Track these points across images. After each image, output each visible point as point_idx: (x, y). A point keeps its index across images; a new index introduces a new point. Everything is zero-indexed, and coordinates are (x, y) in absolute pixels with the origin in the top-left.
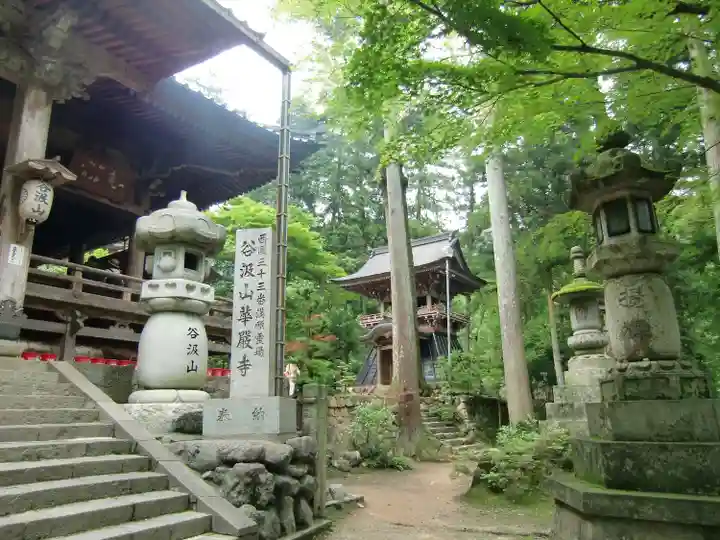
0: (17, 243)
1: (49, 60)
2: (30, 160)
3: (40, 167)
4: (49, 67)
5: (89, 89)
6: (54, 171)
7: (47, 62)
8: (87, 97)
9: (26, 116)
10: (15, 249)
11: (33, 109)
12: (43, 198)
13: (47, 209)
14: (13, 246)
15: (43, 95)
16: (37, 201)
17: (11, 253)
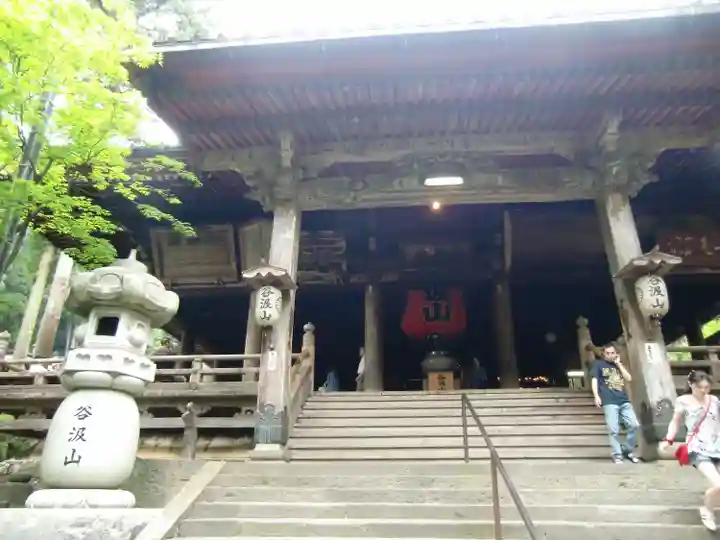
0: (650, 340)
1: (613, 164)
2: (633, 260)
3: (644, 263)
4: (615, 170)
5: (655, 170)
6: (658, 262)
7: (611, 168)
8: (655, 179)
9: (612, 221)
10: (649, 348)
11: (615, 212)
12: (658, 291)
13: (664, 299)
14: (647, 345)
15: (618, 197)
16: (653, 296)
17: (647, 352)
